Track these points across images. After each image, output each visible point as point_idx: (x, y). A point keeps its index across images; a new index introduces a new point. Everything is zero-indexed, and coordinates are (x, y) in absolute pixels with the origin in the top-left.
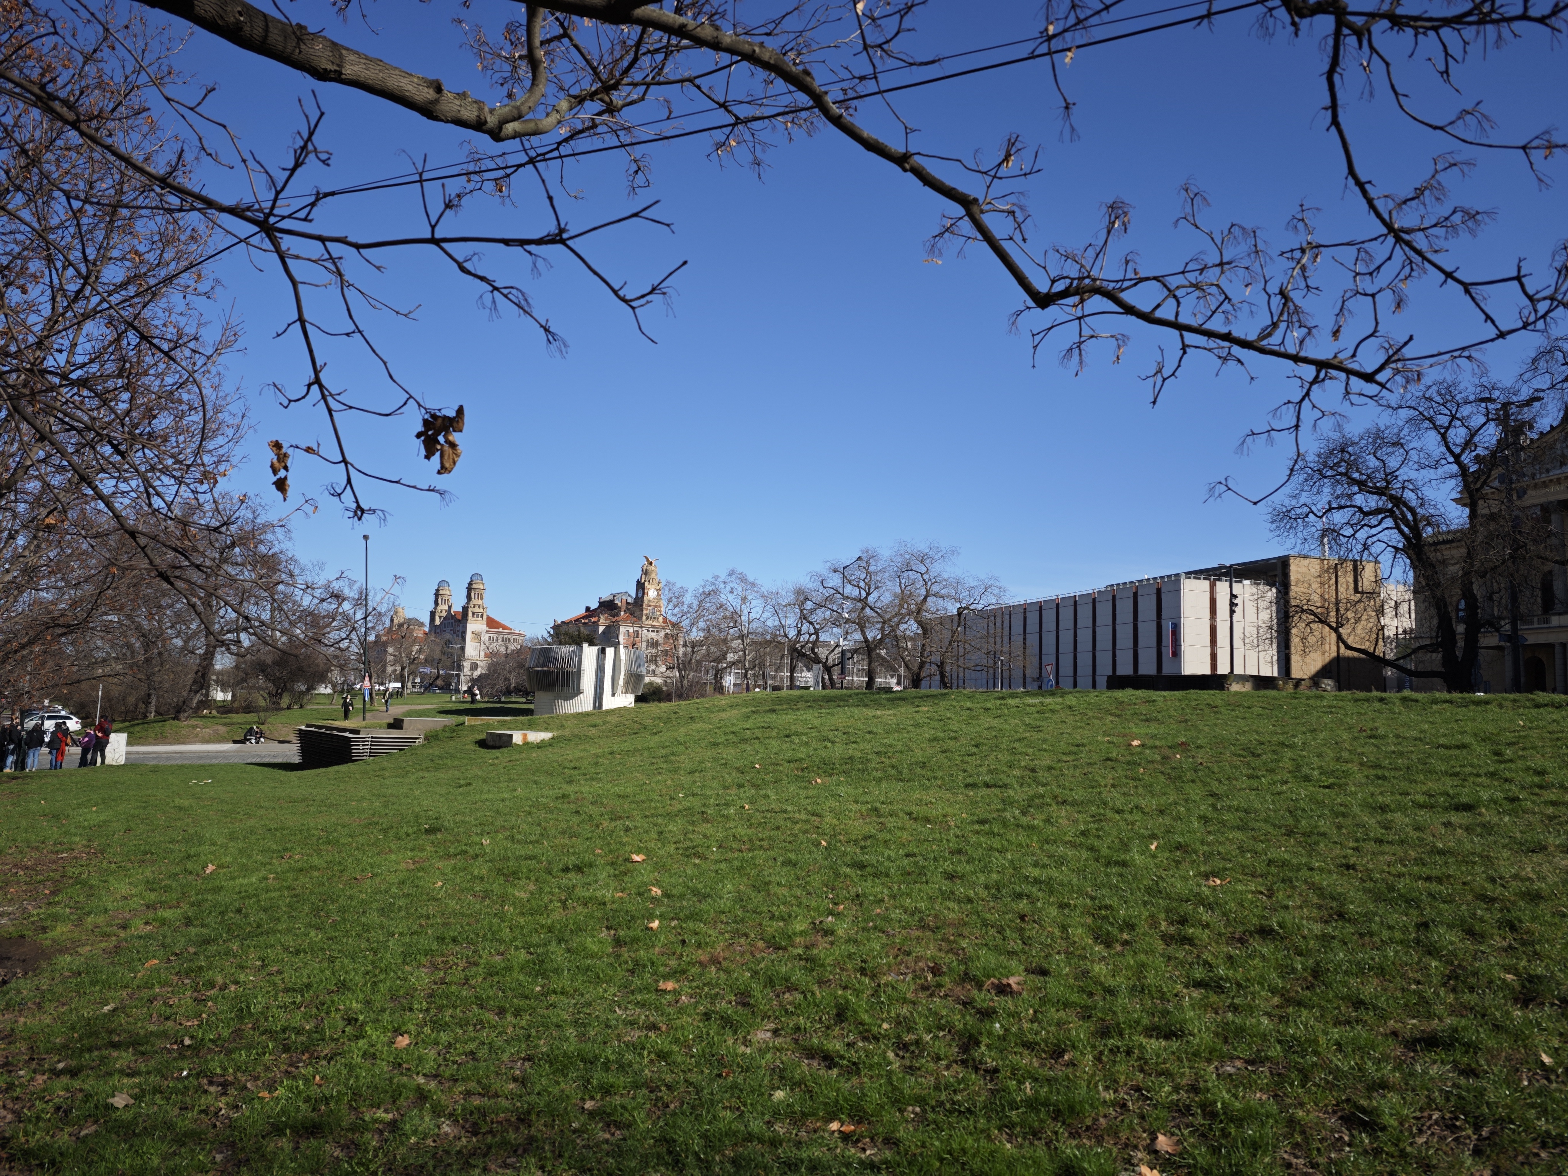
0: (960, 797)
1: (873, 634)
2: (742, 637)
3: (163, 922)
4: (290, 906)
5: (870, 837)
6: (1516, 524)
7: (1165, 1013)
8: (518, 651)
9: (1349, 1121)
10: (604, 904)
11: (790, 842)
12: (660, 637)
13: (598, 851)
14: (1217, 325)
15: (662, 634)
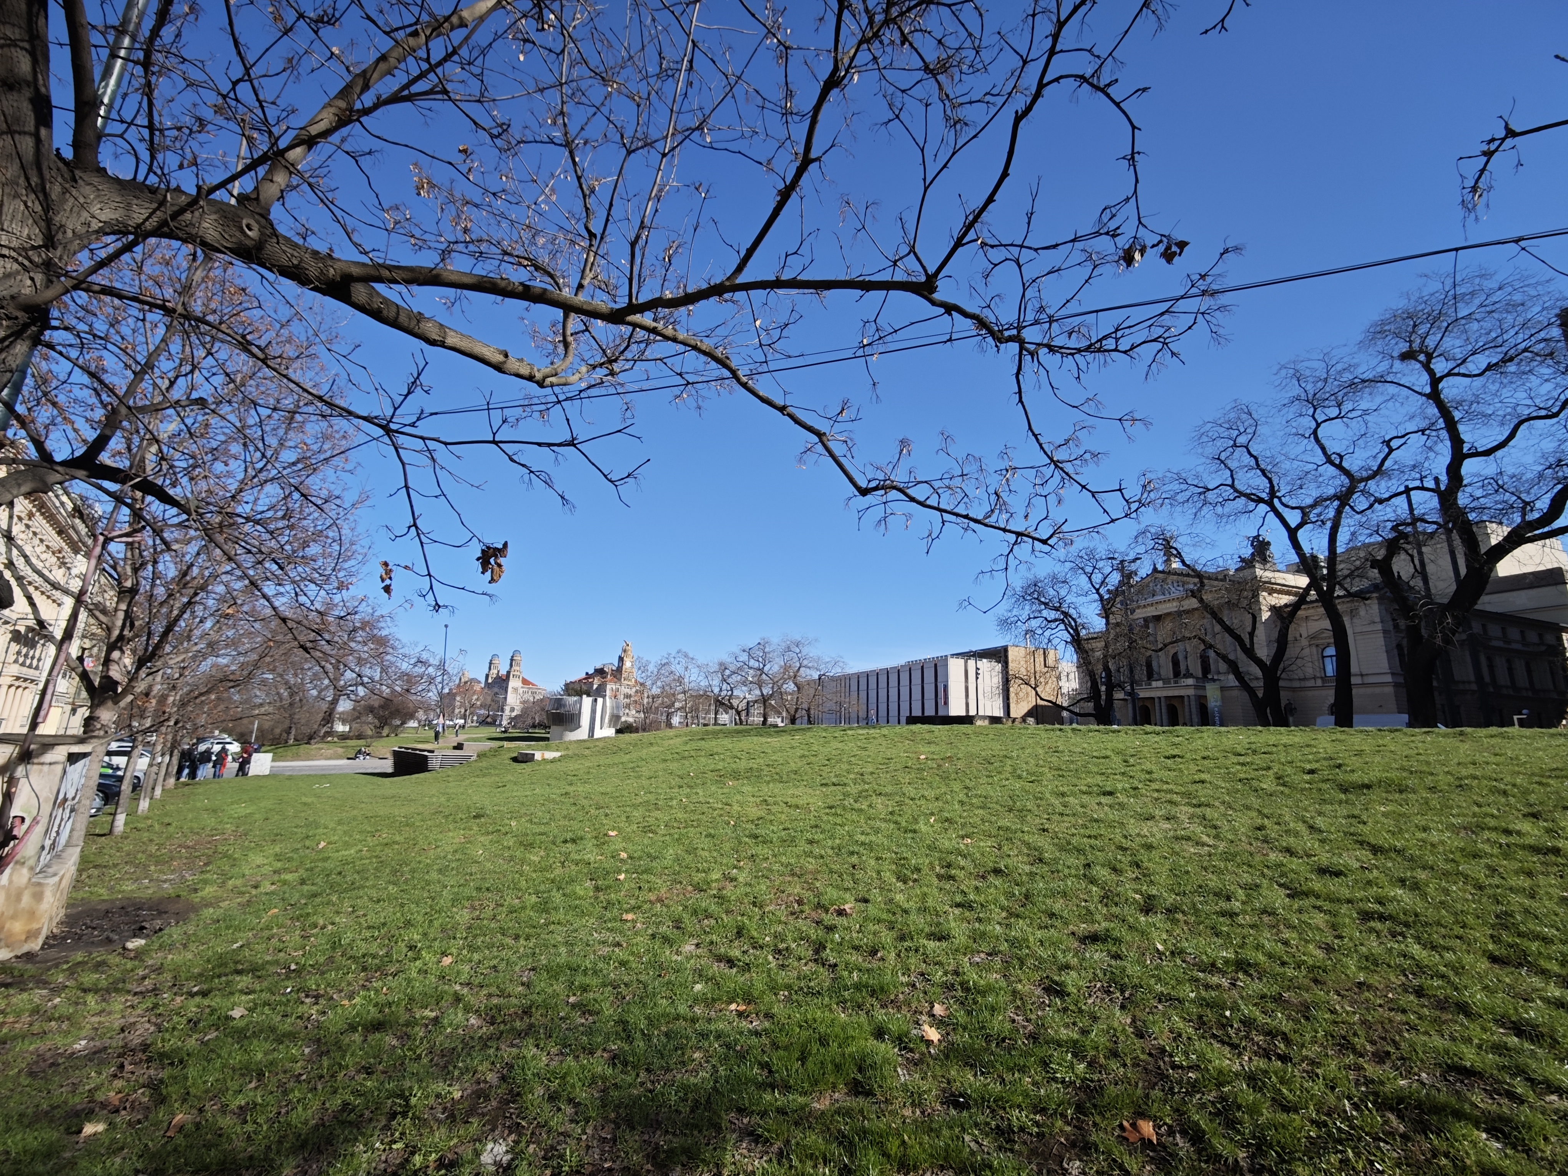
0: (818, 792)
1: (767, 691)
2: (684, 692)
3: (285, 883)
4: (376, 869)
5: (761, 818)
6: (1131, 630)
7: (938, 924)
8: (541, 700)
9: (1048, 990)
10: (589, 864)
11: (711, 822)
12: (632, 691)
13: (587, 829)
14: (961, 510)
15: (634, 690)
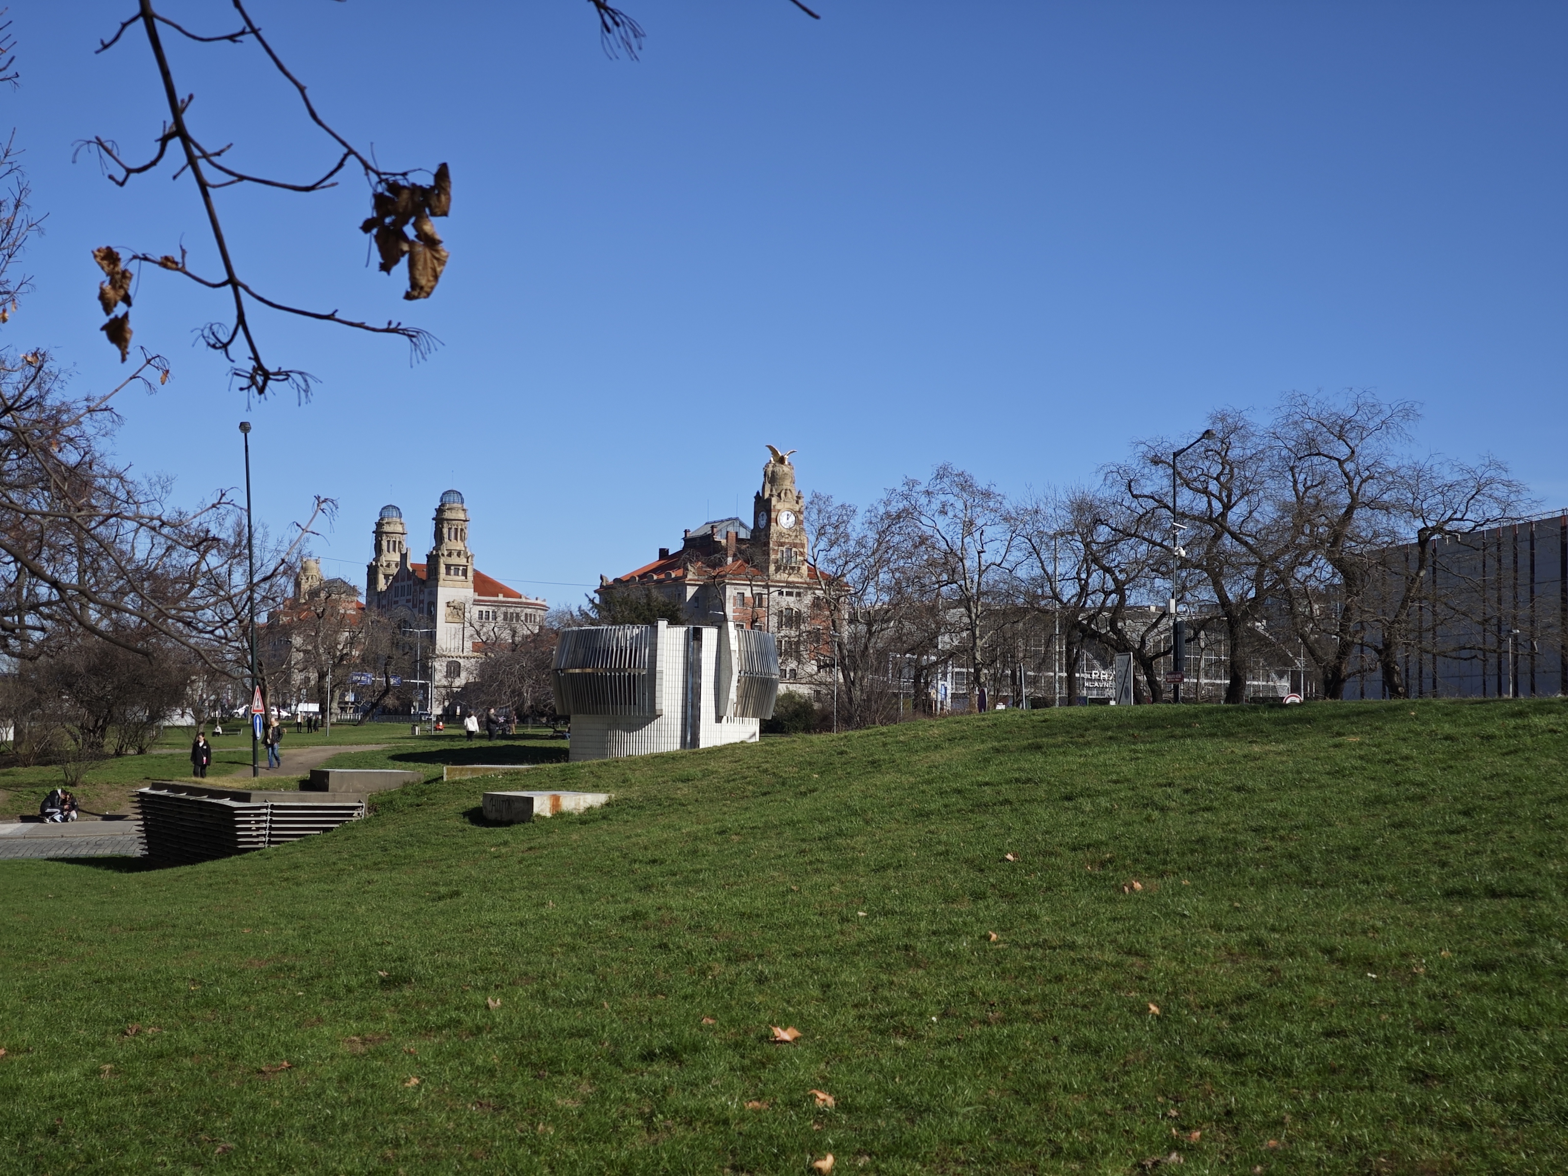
0: (1436, 917)
1: (1238, 588)
2: (966, 601)
5: (1249, 997)
8: (536, 639)
10: (726, 1122)
11: (1085, 1007)
12: (803, 604)
13: (707, 1021)
15: (808, 599)
